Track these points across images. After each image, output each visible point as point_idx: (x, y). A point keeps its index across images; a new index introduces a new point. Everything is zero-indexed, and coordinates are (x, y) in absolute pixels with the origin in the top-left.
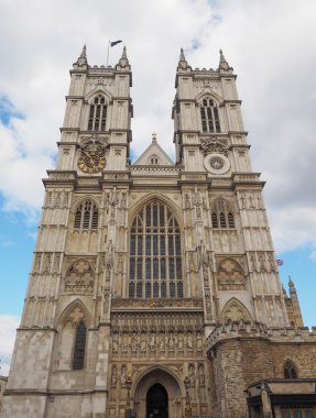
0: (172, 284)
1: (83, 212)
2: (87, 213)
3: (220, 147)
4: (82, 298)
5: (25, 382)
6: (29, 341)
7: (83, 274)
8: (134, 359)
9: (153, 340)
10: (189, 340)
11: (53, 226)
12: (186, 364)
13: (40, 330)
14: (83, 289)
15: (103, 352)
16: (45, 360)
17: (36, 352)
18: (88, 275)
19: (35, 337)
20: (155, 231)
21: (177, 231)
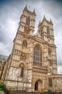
0: (40, 63)
1: (24, 43)
2: (25, 43)
3: (50, 38)
4: (23, 62)
5: (12, 78)
6: (13, 70)
7: (23, 57)
8: (35, 77)
9: (39, 74)
10: (45, 75)
11: (19, 44)
12: (44, 79)
13: (16, 67)
14: (23, 60)
15: (31, 75)
16: (17, 74)
17: (15, 72)
18: (24, 57)
19: (15, 69)
20: (38, 51)
21: (42, 52)
